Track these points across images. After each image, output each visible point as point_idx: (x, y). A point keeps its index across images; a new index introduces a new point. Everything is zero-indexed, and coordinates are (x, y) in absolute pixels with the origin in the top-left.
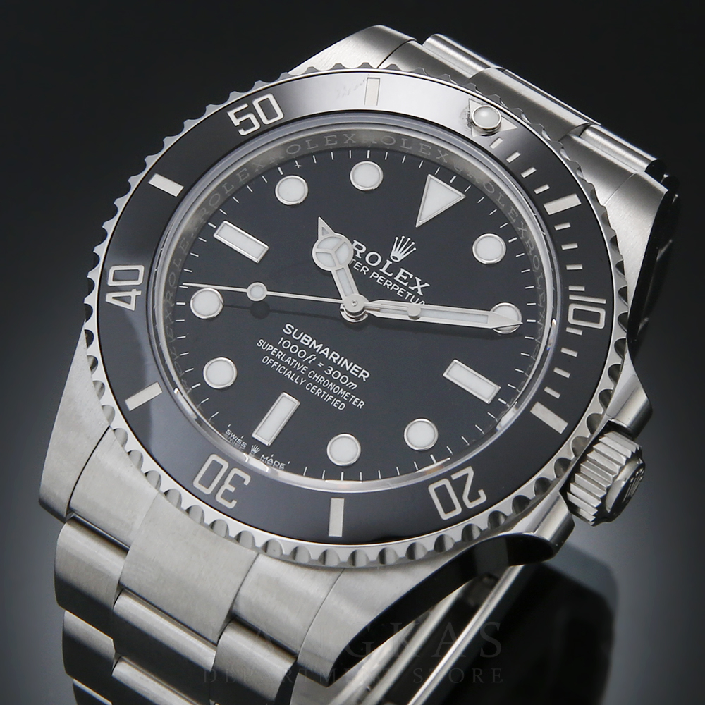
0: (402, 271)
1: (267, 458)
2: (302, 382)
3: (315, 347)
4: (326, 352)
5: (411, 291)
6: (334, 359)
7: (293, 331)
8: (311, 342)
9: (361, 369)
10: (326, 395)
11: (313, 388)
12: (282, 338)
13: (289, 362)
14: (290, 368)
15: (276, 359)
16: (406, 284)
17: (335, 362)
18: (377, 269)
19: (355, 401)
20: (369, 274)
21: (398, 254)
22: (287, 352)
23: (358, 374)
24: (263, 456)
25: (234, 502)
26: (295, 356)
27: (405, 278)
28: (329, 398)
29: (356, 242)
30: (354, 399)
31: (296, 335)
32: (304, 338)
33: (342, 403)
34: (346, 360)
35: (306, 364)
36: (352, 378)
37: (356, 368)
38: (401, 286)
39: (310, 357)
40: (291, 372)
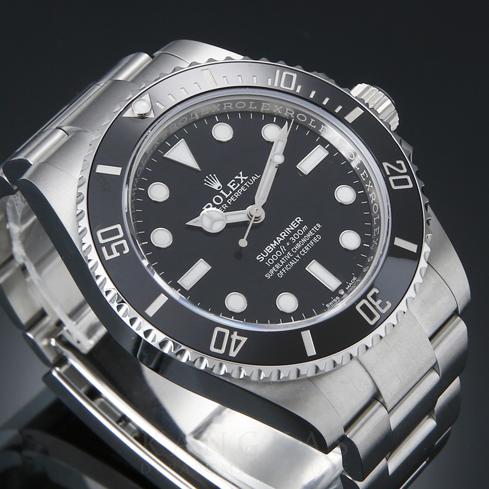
0: (229, 185)
1: (348, 286)
2: (298, 257)
3: (275, 245)
4: (279, 239)
5: (244, 183)
6: (285, 235)
7: (262, 256)
8: (272, 247)
9: (294, 221)
10: (309, 245)
11: (304, 251)
12: (266, 263)
13: (283, 262)
14: (288, 262)
15: (280, 269)
16: (239, 185)
17: (287, 235)
18: (225, 200)
19: (316, 228)
20: (228, 204)
21: (216, 185)
22: (276, 262)
23: (298, 223)
24: (347, 288)
25: (388, 302)
26: (280, 258)
27: (234, 184)
28: (312, 243)
29: (204, 208)
30: (314, 229)
31: (266, 254)
32: (268, 250)
33: (317, 236)
34: (287, 229)
35: (286, 253)
36: (300, 227)
37: (293, 224)
38: (239, 188)
39: (282, 249)
40: (290, 262)
